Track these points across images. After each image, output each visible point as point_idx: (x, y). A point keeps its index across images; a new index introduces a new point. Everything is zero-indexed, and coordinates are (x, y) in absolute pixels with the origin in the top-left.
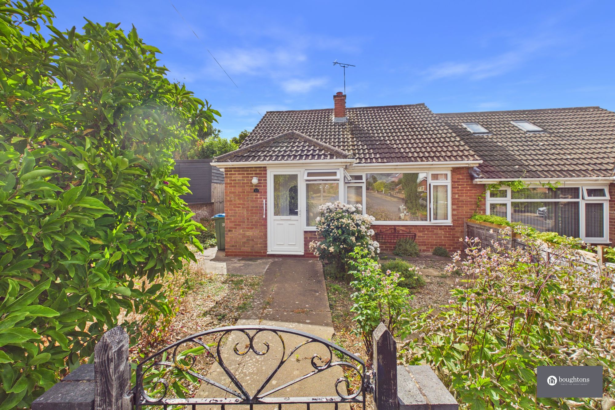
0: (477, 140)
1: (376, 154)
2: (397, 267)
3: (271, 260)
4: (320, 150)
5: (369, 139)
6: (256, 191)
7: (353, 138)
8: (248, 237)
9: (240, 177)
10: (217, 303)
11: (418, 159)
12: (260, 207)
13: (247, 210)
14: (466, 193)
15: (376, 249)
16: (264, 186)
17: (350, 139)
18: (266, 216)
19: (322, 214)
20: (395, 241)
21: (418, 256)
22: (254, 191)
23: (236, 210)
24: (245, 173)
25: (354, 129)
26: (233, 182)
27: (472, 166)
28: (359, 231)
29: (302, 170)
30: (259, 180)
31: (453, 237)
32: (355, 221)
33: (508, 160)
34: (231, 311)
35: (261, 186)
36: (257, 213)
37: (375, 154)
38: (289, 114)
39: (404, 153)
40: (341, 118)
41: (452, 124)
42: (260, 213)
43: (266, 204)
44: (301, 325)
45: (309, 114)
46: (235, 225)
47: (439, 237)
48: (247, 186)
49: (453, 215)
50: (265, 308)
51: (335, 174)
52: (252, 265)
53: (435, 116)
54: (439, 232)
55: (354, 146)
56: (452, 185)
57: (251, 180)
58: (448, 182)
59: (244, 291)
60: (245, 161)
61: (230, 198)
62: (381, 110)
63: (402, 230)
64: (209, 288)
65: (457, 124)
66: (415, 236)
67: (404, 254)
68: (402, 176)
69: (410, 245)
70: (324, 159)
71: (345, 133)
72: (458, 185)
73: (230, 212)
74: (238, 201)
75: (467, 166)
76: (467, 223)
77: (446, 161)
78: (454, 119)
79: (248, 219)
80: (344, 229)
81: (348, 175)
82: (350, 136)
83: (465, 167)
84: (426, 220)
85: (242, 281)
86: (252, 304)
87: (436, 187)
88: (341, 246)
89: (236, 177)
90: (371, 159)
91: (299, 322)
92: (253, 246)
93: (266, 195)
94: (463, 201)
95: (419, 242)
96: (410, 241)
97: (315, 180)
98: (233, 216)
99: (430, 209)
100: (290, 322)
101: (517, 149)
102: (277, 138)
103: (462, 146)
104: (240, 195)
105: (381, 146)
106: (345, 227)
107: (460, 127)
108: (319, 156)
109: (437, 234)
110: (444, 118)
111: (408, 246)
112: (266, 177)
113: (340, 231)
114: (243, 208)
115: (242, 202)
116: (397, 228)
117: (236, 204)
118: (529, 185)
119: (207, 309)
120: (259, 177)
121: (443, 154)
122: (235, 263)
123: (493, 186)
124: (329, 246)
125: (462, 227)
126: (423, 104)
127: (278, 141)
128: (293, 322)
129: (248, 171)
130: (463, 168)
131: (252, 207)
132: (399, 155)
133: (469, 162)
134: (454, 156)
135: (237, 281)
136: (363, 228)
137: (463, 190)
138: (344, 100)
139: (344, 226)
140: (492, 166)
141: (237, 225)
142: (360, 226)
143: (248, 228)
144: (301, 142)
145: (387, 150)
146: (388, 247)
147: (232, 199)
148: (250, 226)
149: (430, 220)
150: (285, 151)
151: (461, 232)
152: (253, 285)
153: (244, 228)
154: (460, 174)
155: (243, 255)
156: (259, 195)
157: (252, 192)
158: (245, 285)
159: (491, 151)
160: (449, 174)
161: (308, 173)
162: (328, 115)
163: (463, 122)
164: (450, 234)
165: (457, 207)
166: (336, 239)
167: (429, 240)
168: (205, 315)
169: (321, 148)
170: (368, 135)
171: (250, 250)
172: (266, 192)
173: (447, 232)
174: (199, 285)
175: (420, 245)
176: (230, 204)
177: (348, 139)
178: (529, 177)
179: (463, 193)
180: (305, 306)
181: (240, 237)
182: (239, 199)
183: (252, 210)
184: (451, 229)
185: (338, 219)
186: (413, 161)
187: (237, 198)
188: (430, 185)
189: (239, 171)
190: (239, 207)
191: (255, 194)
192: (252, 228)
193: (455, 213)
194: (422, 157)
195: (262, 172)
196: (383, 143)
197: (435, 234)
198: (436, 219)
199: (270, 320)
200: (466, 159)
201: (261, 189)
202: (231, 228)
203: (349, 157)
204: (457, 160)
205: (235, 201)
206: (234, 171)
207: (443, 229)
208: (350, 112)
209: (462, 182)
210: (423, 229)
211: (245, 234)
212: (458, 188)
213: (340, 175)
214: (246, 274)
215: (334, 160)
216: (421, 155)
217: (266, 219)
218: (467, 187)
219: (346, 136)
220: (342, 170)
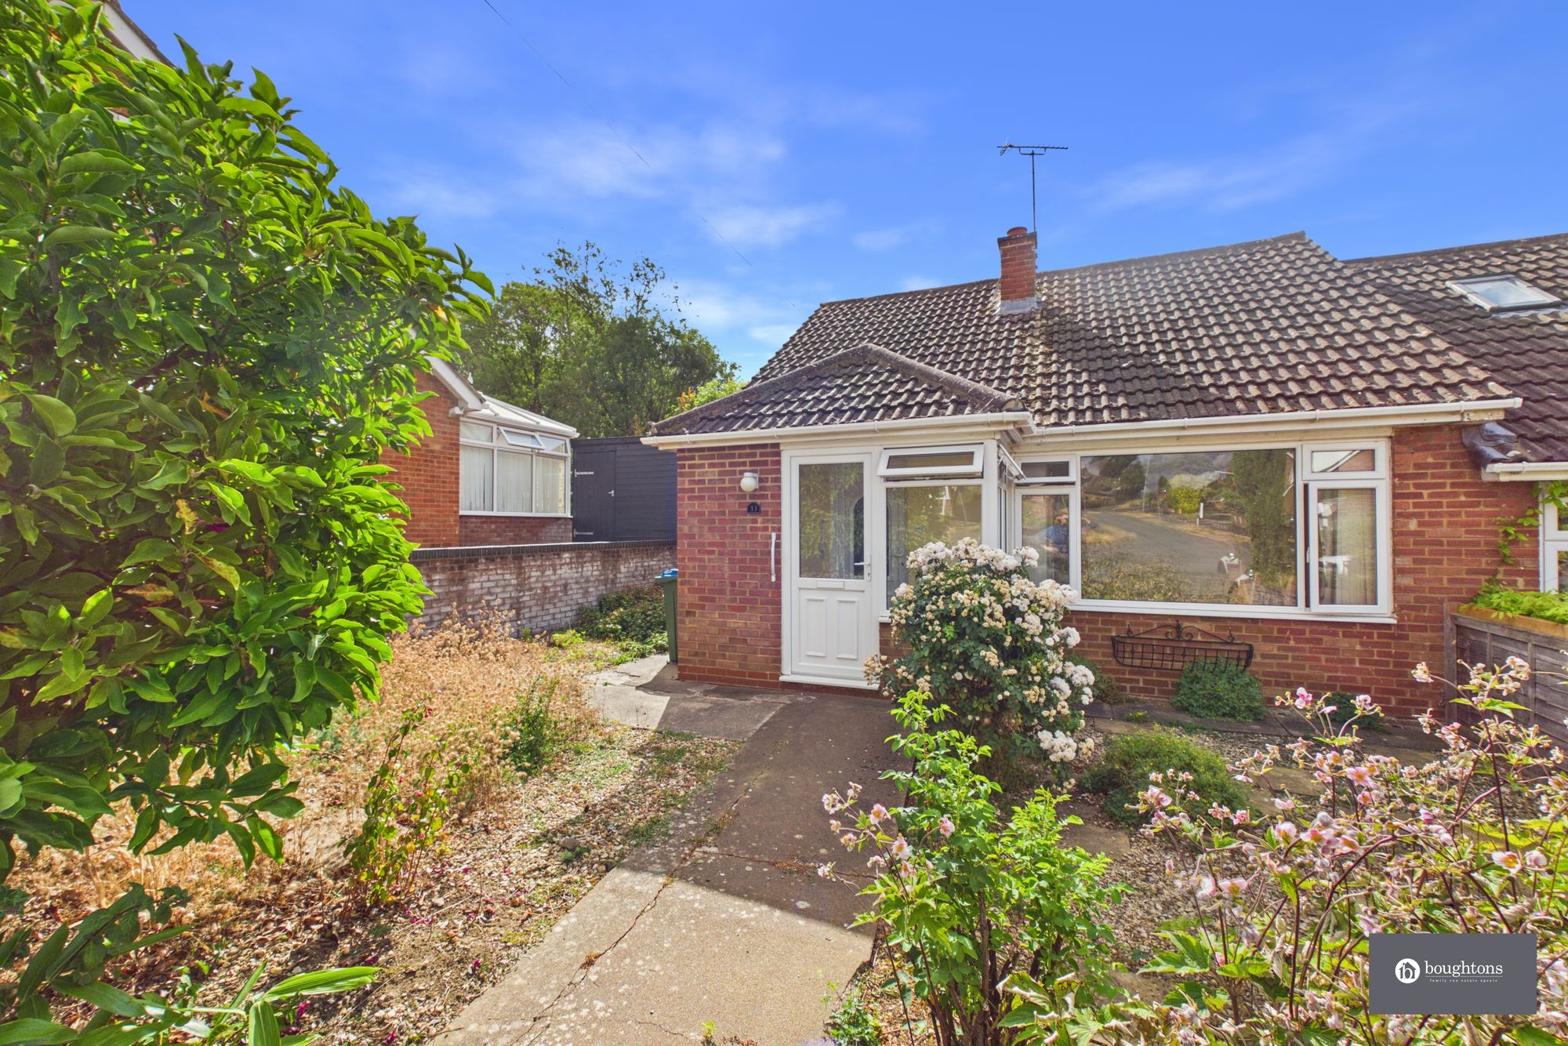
0: (1505, 333)
1: (1116, 395)
2: (1155, 755)
3: (785, 699)
4: (929, 392)
5: (1098, 353)
6: (754, 509)
7: (1048, 355)
8: (734, 631)
9: (713, 473)
10: (586, 809)
11: (1260, 404)
12: (762, 553)
13: (731, 561)
14: (1451, 514)
15: (1077, 691)
16: (773, 497)
17: (1041, 359)
18: (779, 578)
19: (918, 576)
20: (1178, 665)
21: (1257, 720)
22: (749, 510)
23: (703, 560)
24: (727, 461)
25: (1056, 328)
26: (696, 487)
27: (1476, 418)
28: (1020, 633)
29: (876, 449)
30: (761, 480)
31: (1396, 664)
32: (1007, 598)
34: (609, 838)
35: (765, 497)
36: (755, 569)
37: (1112, 396)
38: (876, 305)
39: (1212, 390)
40: (1020, 302)
41: (1406, 288)
42: (763, 570)
43: (778, 545)
44: (778, 913)
45: (930, 299)
46: (701, 599)
47: (1341, 661)
48: (731, 496)
49: (1397, 589)
50: (700, 844)
51: (968, 458)
52: (733, 707)
53: (1339, 265)
54: (1343, 643)
55: (1047, 376)
56: (1394, 486)
57: (739, 481)
58: (1380, 479)
59: (673, 782)
60: (725, 430)
61: (690, 528)
62: (1151, 269)
63: (1204, 633)
64: (592, 764)
65: (1427, 287)
66: (1250, 654)
67: (1208, 708)
69: (1230, 680)
70: (936, 414)
71: (1028, 341)
72: (1417, 486)
73: (691, 564)
74: (709, 537)
75: (1456, 418)
76: (1454, 618)
77: (1369, 405)
78: (1418, 271)
79: (733, 584)
80: (966, 625)
81: (1013, 461)
82: (1042, 348)
83: (1449, 424)
84: (1294, 603)
85: (681, 752)
86: (672, 824)
87: (1330, 495)
88: (958, 676)
89: (703, 474)
90: (1097, 412)
91: (774, 903)
92: (745, 658)
93: (780, 522)
94: (1441, 543)
95: (1265, 674)
96: (1232, 668)
97: (911, 478)
98: (698, 575)
99: (1307, 566)
100: (749, 898)
102: (819, 367)
103: (1437, 353)
104: (714, 521)
105: (1134, 372)
106: (969, 618)
107: (1439, 295)
108: (923, 408)
109: (1335, 651)
110: (1376, 271)
111: (1222, 685)
112: (779, 471)
113: (950, 631)
114: (721, 553)
115: (717, 539)
116: (1186, 624)
117: (703, 544)
119: (551, 824)
120: (762, 472)
121: (1359, 384)
122: (693, 699)
125: (1434, 629)
126: (1300, 236)
127: (820, 373)
128: (759, 900)
129: (733, 456)
130: (1438, 427)
131: (743, 552)
132: (1195, 395)
133: (1463, 405)
134: (1401, 391)
135: (670, 752)
136: (1032, 623)
137: (1440, 505)
138: (1031, 248)
139: (964, 613)
140: (1565, 419)
141: (707, 599)
142: (1022, 615)
143: (733, 609)
144: (881, 374)
145: (1154, 383)
146: (1154, 683)
147: (696, 530)
148: (737, 604)
149: (1308, 605)
150: (833, 400)
151: (1432, 648)
152: (706, 767)
153: (722, 608)
154: (1426, 449)
155: (720, 680)
156: (760, 520)
157: (744, 514)
158: (684, 766)
160: (1382, 450)
161: (891, 458)
162: (986, 298)
163: (1454, 278)
164: (1389, 655)
165: (1415, 561)
166: (938, 654)
167: (1303, 668)
168: (537, 842)
169: (935, 386)
170: (1097, 342)
171: (736, 668)
172: (779, 513)
173: (1375, 645)
174: (571, 754)
175: (1267, 683)
176: (690, 545)
177: (1034, 358)
179: (1441, 515)
180: (817, 849)
181: (714, 630)
182: (711, 530)
183: (742, 561)
184: (1392, 636)
186: (1239, 413)
187: (706, 527)
188: (1306, 487)
189: (712, 457)
190: (712, 552)
191: (749, 517)
192: (742, 609)
193: (1407, 581)
194: (1274, 399)
195: (767, 457)
196: (1143, 363)
197: (1325, 651)
198: (1328, 598)
199: (697, 883)
200: (1450, 396)
201: (765, 503)
202: (691, 605)
203: (1011, 405)
204: (1410, 400)
205: (701, 536)
206: (701, 458)
207: (1359, 635)
208: (1051, 282)
209: (1434, 476)
210: (1280, 631)
211: (724, 623)
212: (1420, 496)
213: (985, 460)
214: (705, 733)
215: (966, 417)
216: (1274, 390)
217: (778, 585)
218: (1456, 495)
219: (1027, 350)
220: (991, 445)
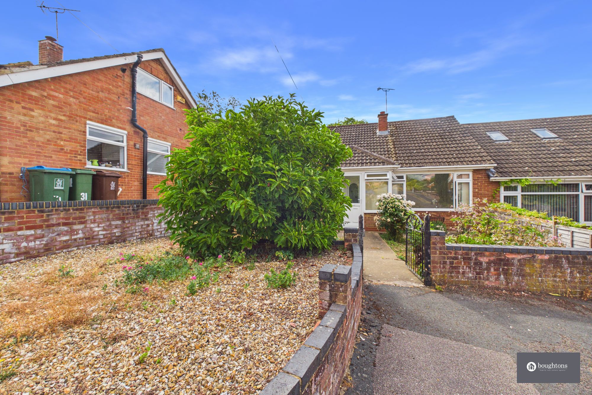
0: (497, 147)
4: (375, 159)
5: (407, 148)
7: (395, 148)
11: (446, 163)
14: (484, 188)
17: (393, 149)
19: (380, 201)
25: (395, 140)
27: (488, 168)
29: (363, 173)
33: (521, 163)
37: (413, 160)
39: (436, 159)
40: (384, 132)
51: (386, 175)
53: (462, 127)
55: (396, 154)
56: (473, 182)
58: (470, 180)
62: (416, 123)
63: (434, 215)
65: (482, 133)
66: (444, 219)
68: (434, 175)
70: (378, 165)
71: (388, 143)
72: (478, 182)
75: (485, 168)
77: (469, 164)
78: (480, 128)
81: (394, 176)
82: (393, 146)
84: (453, 208)
87: (460, 184)
88: (395, 219)
90: (410, 164)
94: (482, 194)
97: (372, 180)
99: (456, 200)
101: (530, 153)
103: (482, 153)
105: (417, 154)
107: (484, 136)
108: (375, 164)
113: (394, 210)
118: (535, 181)
121: (467, 159)
123: (506, 183)
124: (387, 218)
126: (453, 117)
130: (482, 169)
132: (432, 161)
133: (486, 165)
134: (475, 161)
137: (482, 186)
138: (386, 117)
139: (396, 207)
140: (506, 168)
145: (422, 157)
149: (456, 208)
154: (479, 174)
159: (508, 156)
160: (471, 174)
161: (367, 175)
163: (488, 131)
166: (391, 215)
170: (406, 145)
177: (391, 149)
178: (535, 176)
179: (482, 188)
185: (392, 203)
188: (456, 182)
194: (449, 162)
196: (419, 152)
198: (460, 207)
200: (484, 163)
203: (396, 164)
204: (477, 164)
208: (390, 124)
209: (481, 180)
210: (450, 214)
212: (478, 184)
213: (389, 176)
215: (386, 166)
216: (449, 160)
218: (485, 184)
219: (389, 146)
220: (390, 172)
